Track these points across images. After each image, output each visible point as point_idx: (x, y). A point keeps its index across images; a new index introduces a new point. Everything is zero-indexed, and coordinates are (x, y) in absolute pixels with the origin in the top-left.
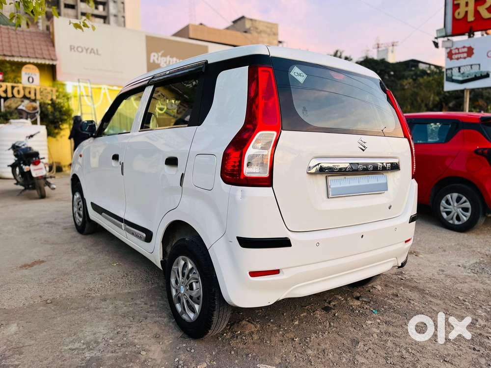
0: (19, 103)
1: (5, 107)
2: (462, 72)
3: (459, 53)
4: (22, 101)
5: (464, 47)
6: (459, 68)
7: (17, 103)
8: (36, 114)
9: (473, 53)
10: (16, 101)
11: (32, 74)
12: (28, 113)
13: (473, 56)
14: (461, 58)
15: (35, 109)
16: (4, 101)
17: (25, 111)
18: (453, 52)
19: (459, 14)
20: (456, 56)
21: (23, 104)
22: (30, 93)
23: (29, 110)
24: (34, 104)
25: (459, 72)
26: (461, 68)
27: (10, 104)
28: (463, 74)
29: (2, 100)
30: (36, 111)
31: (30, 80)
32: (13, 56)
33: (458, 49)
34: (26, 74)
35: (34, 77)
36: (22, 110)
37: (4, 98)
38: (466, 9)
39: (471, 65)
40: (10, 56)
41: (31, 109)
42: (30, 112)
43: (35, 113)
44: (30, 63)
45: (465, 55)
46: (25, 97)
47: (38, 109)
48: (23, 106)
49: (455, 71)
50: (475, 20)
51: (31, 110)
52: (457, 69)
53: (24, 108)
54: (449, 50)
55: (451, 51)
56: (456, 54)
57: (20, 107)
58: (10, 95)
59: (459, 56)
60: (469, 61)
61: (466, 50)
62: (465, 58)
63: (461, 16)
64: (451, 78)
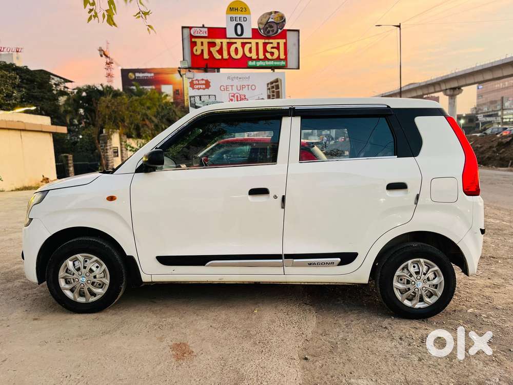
2: (202, 100)
3: (199, 84)
5: (203, 80)
6: (200, 97)
9: (209, 86)
13: (210, 88)
14: (200, 88)
18: (195, 82)
19: (196, 51)
20: (197, 86)
25: (201, 100)
26: (202, 97)
28: (203, 102)
33: (198, 81)
38: (202, 48)
39: (209, 95)
45: (204, 86)
49: (197, 99)
50: (209, 58)
52: (199, 97)
54: (191, 80)
55: (193, 81)
56: (197, 84)
59: (200, 86)
60: (207, 92)
61: (204, 82)
62: (204, 89)
63: (199, 53)
64: (195, 104)
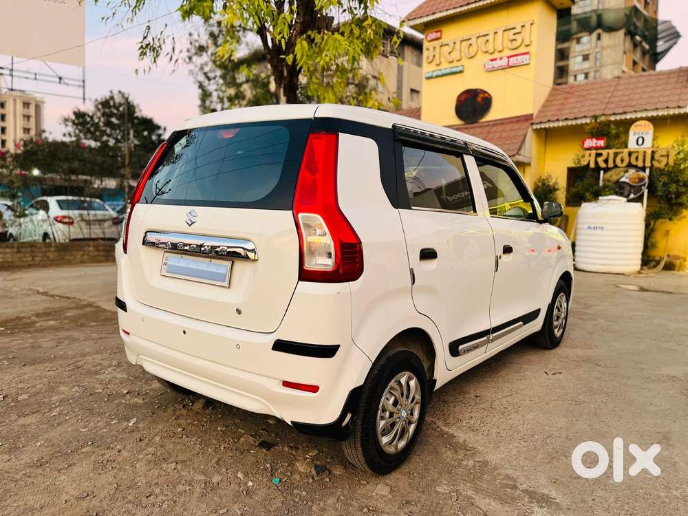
0: (622, 174)
1: (603, 181)
4: (627, 171)
7: (619, 174)
8: (643, 187)
10: (617, 172)
11: (642, 134)
12: (632, 186)
15: (642, 180)
16: (604, 173)
17: (628, 183)
21: (627, 175)
22: (637, 159)
23: (633, 182)
24: (641, 174)
27: (611, 176)
29: (602, 172)
30: (642, 183)
31: (641, 140)
32: (625, 113)
34: (635, 134)
35: (645, 136)
36: (625, 183)
37: (604, 169)
40: (621, 114)
41: (637, 180)
42: (634, 184)
43: (641, 186)
44: (642, 119)
46: (630, 165)
47: (647, 181)
48: (627, 178)
51: (636, 183)
53: (627, 181)
57: (623, 179)
58: (611, 165)
